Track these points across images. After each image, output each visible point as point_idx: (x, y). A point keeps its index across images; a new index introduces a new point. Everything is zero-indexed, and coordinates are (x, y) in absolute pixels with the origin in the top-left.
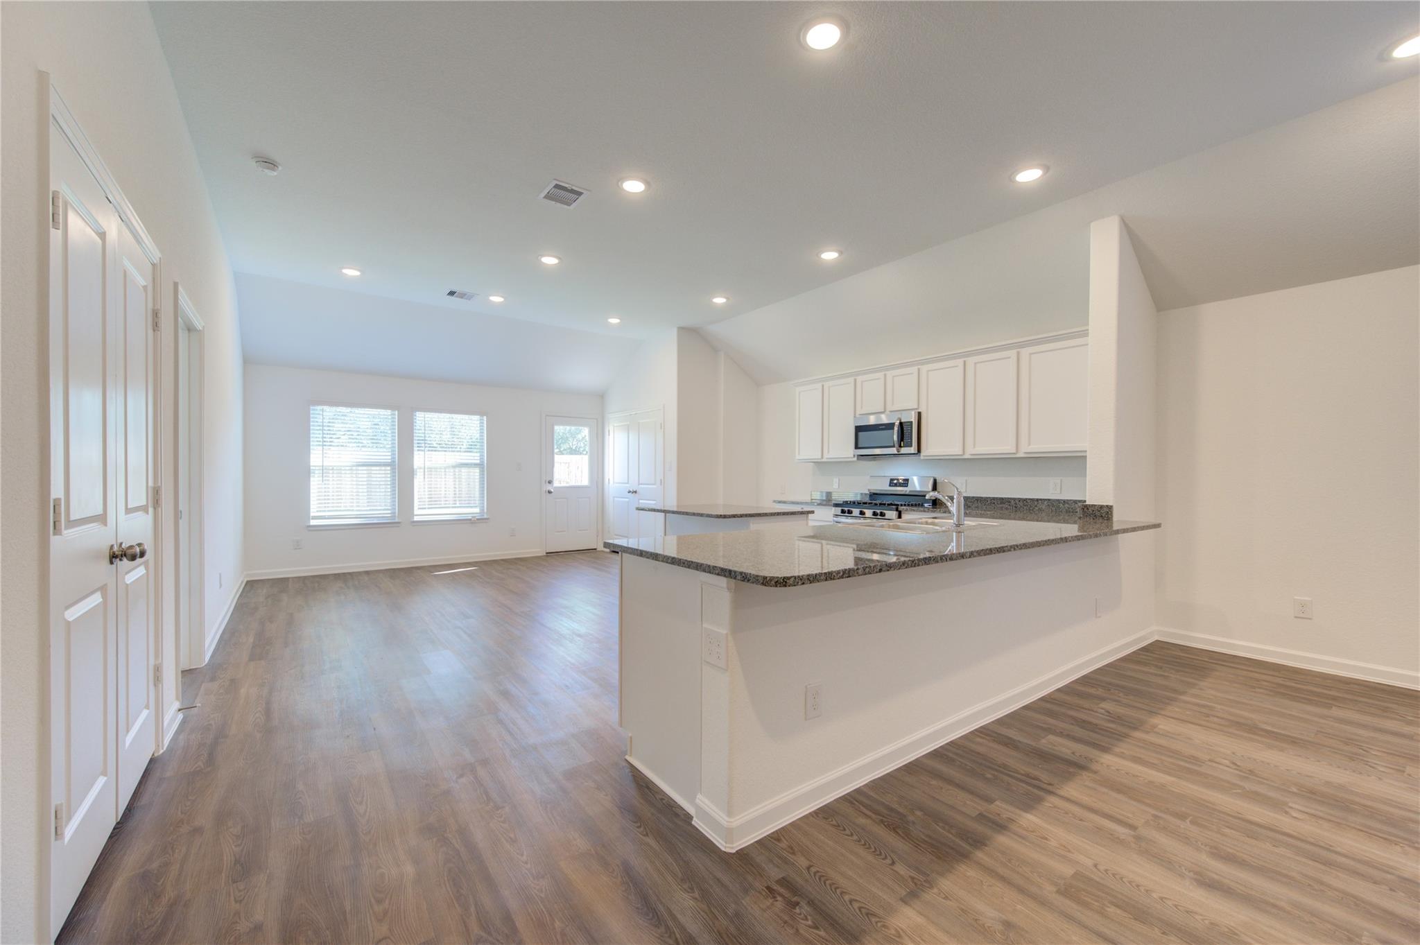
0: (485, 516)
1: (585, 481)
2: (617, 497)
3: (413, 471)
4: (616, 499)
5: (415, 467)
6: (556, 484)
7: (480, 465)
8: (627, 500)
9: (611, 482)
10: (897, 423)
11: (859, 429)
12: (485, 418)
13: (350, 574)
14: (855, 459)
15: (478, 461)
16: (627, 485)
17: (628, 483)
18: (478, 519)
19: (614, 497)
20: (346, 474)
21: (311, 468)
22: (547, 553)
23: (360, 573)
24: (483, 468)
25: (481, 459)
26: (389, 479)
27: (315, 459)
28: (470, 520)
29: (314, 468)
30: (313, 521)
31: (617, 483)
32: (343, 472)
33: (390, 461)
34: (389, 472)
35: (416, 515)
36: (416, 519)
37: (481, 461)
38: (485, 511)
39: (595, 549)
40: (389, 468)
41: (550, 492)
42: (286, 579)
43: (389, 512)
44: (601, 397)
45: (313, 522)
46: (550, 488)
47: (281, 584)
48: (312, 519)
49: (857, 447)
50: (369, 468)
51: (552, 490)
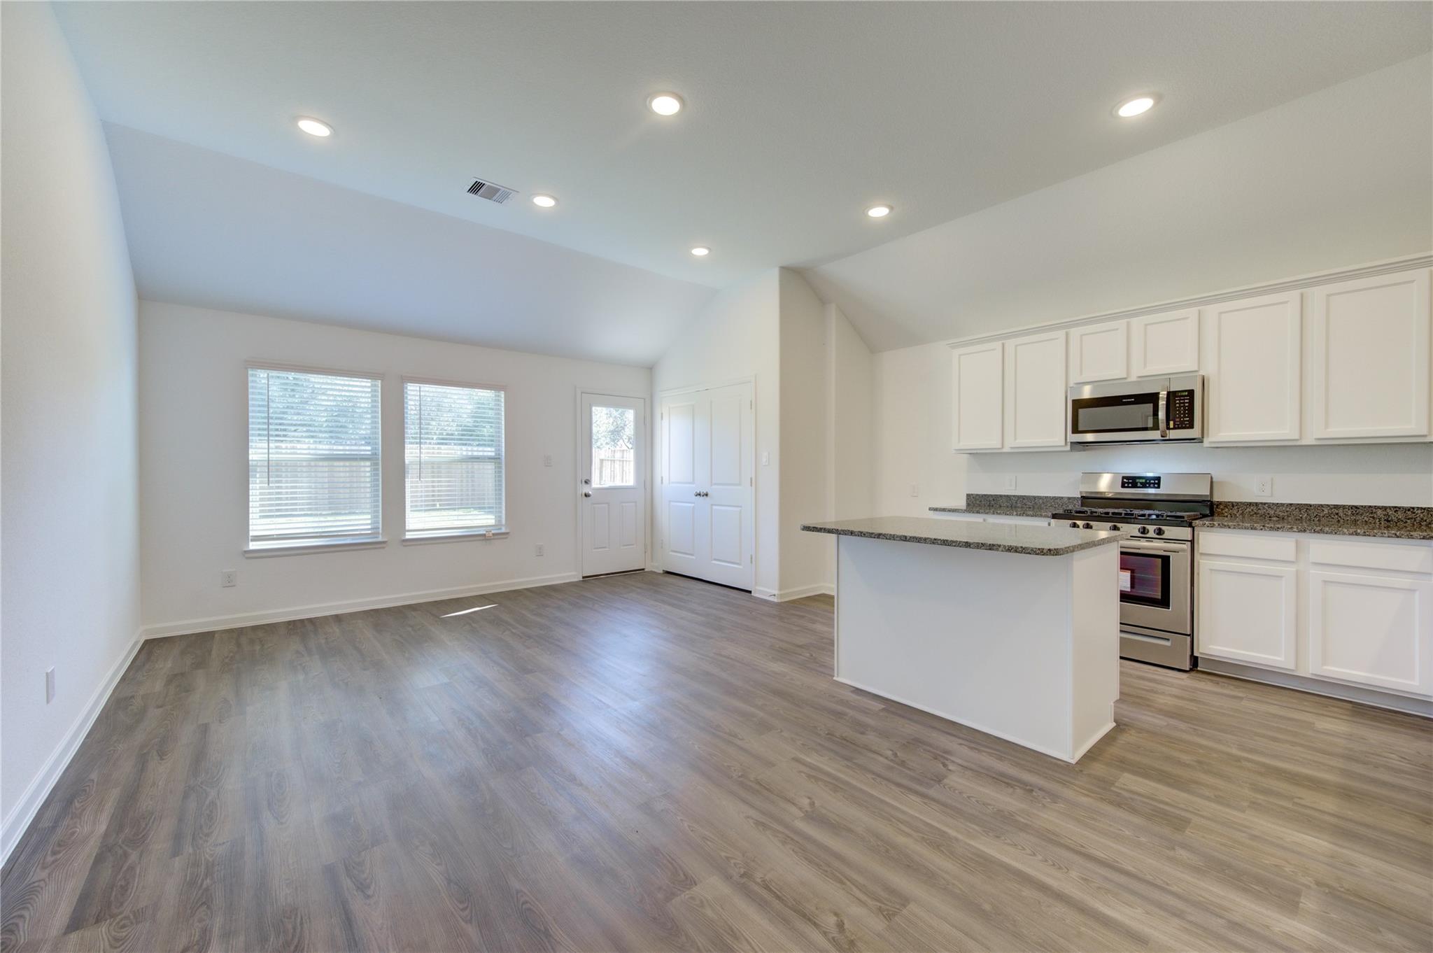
0: (503, 530)
1: (630, 481)
2: (673, 501)
3: (404, 467)
4: (672, 504)
5: (407, 462)
6: (595, 483)
7: (495, 459)
8: (693, 505)
9: (666, 481)
10: (1163, 394)
11: (1078, 405)
12: (502, 394)
13: (311, 620)
14: (1068, 448)
15: (493, 454)
16: (694, 486)
17: (693, 482)
18: (493, 534)
19: (670, 501)
20: (302, 472)
21: (250, 463)
22: (583, 577)
23: (326, 619)
24: (500, 463)
25: (498, 451)
26: (368, 480)
27: (257, 452)
28: (484, 535)
29: (254, 463)
30: (254, 543)
31: (673, 483)
32: (299, 469)
33: (369, 453)
34: (368, 469)
35: (409, 531)
36: (409, 536)
37: (496, 454)
38: (504, 522)
39: (643, 569)
40: (368, 463)
41: (586, 495)
42: (210, 635)
43: (369, 527)
44: (649, 370)
45: (253, 546)
46: (586, 489)
47: (200, 642)
48: (252, 540)
49: (1075, 430)
50: (331, 463)
51: (590, 493)
